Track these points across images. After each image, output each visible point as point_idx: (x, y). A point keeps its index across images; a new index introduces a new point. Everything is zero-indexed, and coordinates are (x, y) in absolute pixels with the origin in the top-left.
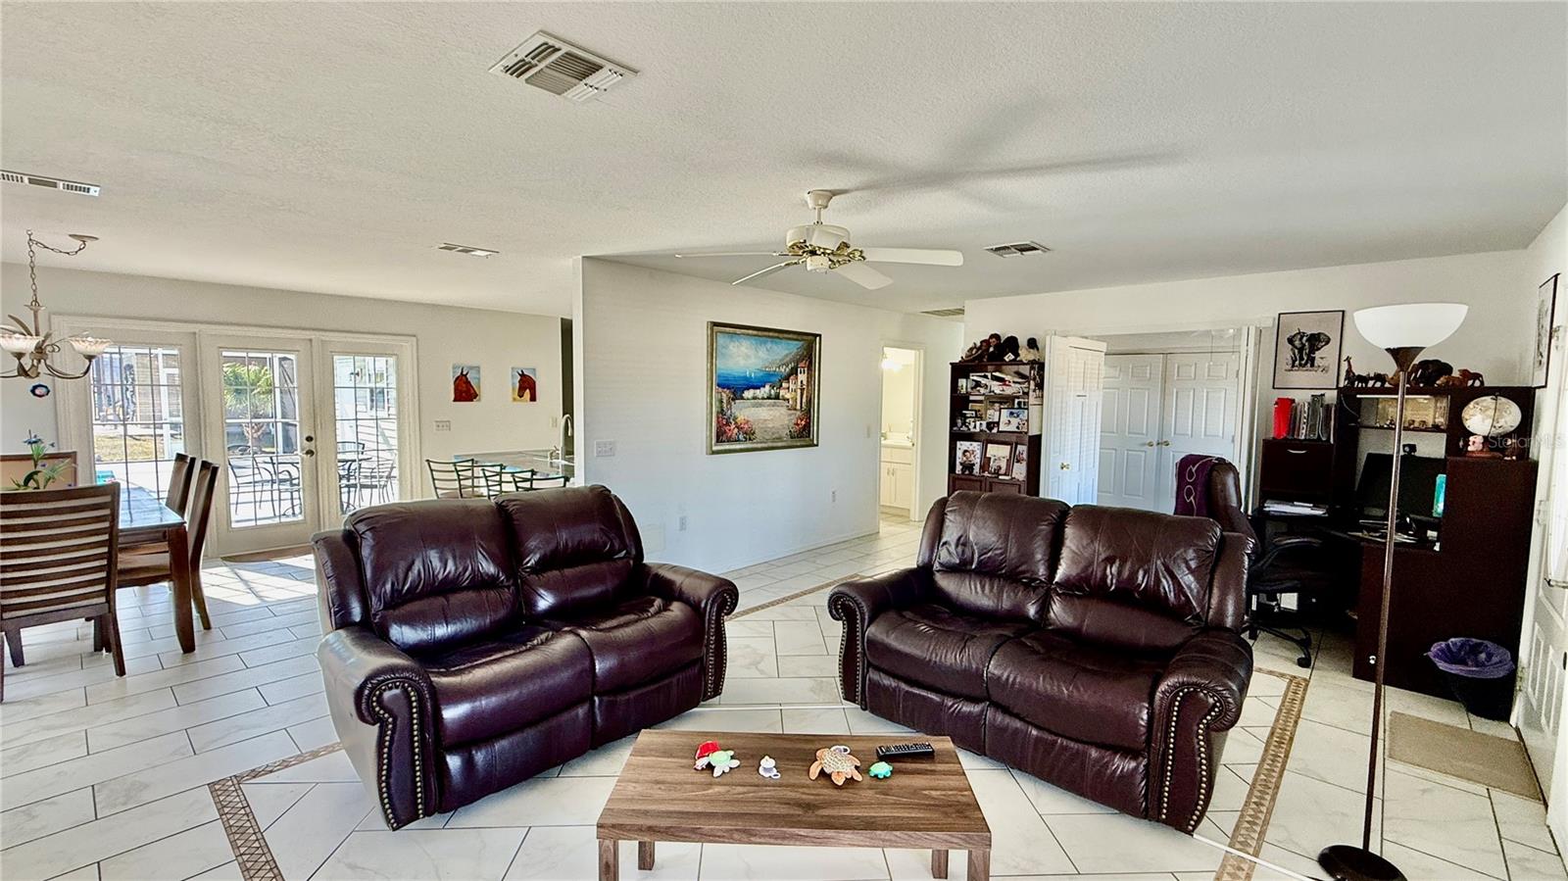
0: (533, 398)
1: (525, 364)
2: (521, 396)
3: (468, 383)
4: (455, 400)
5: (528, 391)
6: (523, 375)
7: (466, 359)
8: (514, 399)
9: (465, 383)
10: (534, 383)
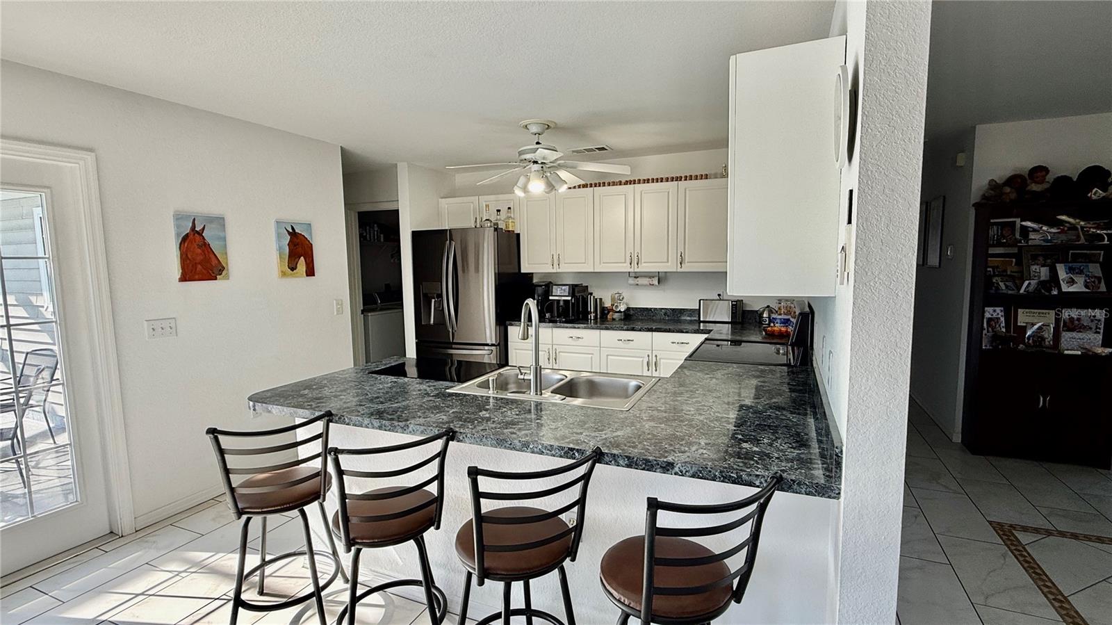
0: (310, 272)
1: (297, 215)
2: (293, 269)
3: (206, 246)
4: (184, 278)
5: (302, 258)
6: (293, 234)
7: (202, 205)
8: (284, 274)
9: (200, 247)
10: (312, 245)
